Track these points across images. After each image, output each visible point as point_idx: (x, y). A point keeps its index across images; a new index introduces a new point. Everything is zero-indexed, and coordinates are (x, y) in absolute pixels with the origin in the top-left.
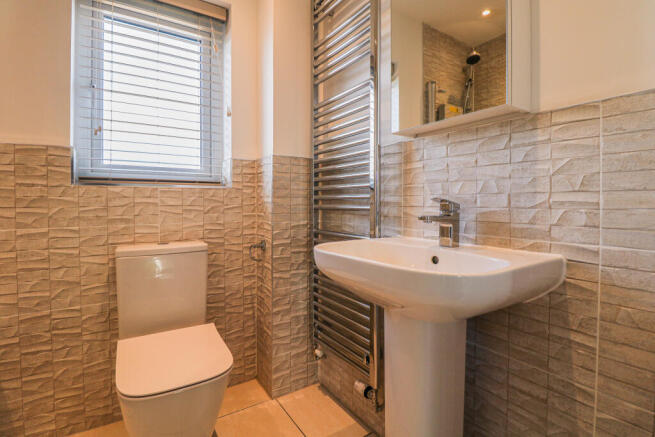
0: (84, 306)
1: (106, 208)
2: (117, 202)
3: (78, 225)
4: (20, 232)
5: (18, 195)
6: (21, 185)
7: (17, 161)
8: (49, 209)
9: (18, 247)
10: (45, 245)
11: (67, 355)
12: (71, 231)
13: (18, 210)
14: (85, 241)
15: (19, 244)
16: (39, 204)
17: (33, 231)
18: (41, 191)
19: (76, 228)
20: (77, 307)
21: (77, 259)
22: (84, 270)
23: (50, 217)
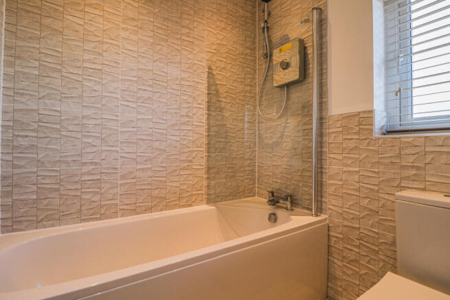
0: (381, 232)
1: (399, 156)
2: (408, 151)
3: (378, 168)
4: (345, 169)
5: (344, 146)
6: (345, 139)
7: (343, 125)
8: (360, 155)
9: (344, 179)
10: (357, 180)
11: (368, 262)
12: (373, 172)
13: (344, 155)
14: (383, 181)
15: (344, 176)
16: (353, 152)
17: (351, 169)
18: (356, 143)
19: (376, 170)
20: (376, 231)
21: (376, 194)
22: (381, 203)
23: (361, 161)
